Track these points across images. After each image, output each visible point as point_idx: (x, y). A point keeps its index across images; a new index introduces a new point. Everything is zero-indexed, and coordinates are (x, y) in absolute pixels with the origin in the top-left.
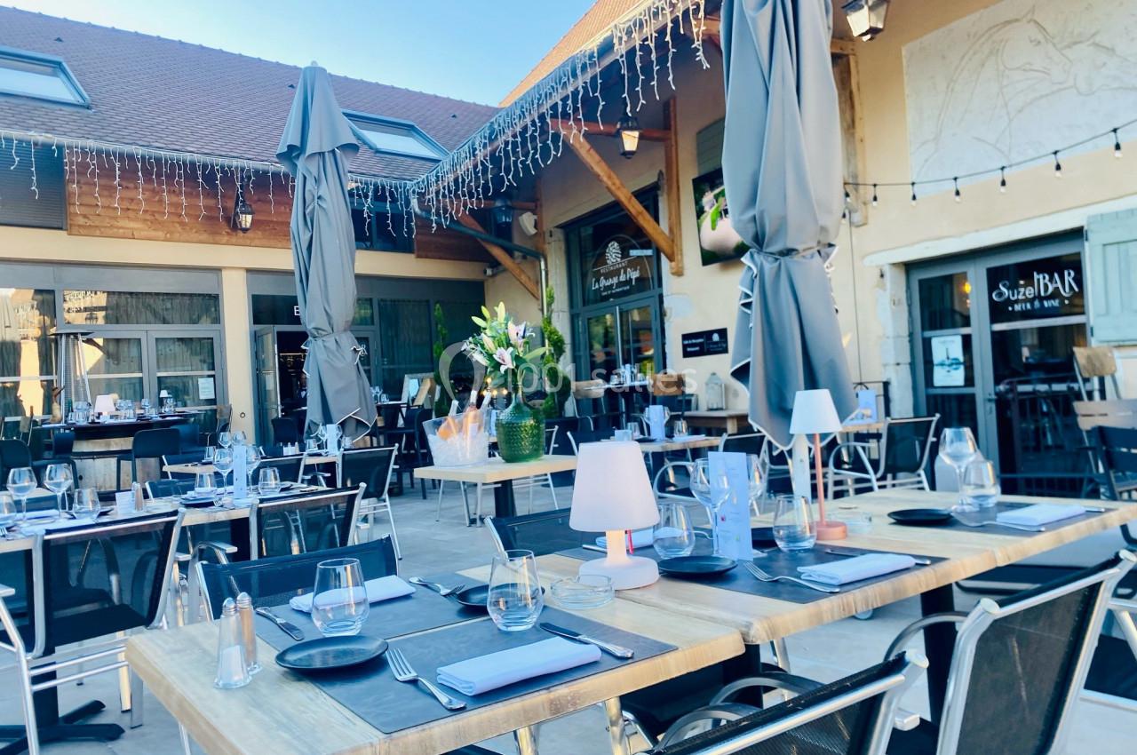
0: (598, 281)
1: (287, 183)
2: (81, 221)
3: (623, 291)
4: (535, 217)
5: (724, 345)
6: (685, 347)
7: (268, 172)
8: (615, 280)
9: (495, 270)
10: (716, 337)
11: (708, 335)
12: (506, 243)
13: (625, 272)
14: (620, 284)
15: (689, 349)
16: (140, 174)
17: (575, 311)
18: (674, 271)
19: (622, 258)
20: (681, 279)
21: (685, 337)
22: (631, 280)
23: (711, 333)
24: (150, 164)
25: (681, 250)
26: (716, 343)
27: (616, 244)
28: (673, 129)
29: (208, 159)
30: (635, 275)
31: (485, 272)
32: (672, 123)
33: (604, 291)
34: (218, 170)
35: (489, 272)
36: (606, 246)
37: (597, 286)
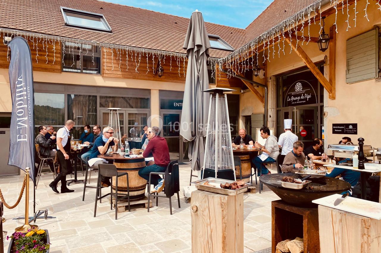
0: (290, 98)
1: (177, 59)
2: (107, 72)
3: (302, 103)
4: (264, 72)
5: (355, 131)
6: (334, 129)
7: (170, 56)
8: (299, 98)
9: (245, 91)
10: (351, 127)
11: (347, 125)
13: (304, 95)
14: (301, 100)
15: (336, 130)
16: (127, 56)
17: (279, 109)
18: (330, 97)
19: (302, 90)
20: (334, 101)
21: (334, 125)
22: (306, 98)
23: (348, 125)
24: (131, 52)
25: (335, 89)
26: (351, 129)
27: (300, 84)
28: (334, 38)
29: (150, 51)
30: (308, 97)
31: (241, 91)
32: (334, 36)
33: (293, 102)
34: (153, 55)
35: (242, 91)
36: (295, 84)
37: (290, 100)
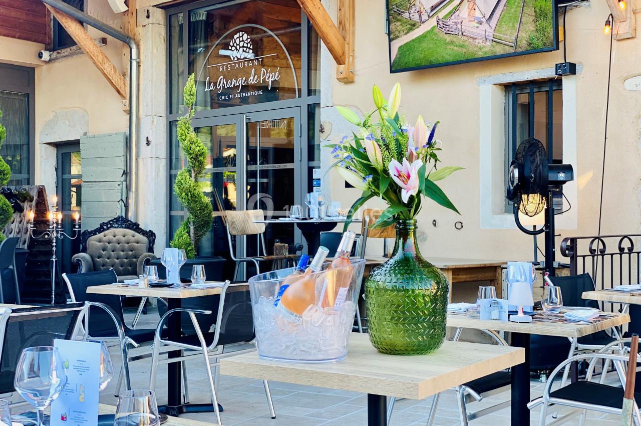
0: (214, 81)
8: (241, 82)
9: (55, 54)
12: (79, 14)
13: (257, 73)
14: (246, 87)
18: (341, 76)
19: (252, 55)
20: (351, 87)
22: (265, 82)
25: (354, 50)
27: (245, 36)
31: (39, 55)
35: (47, 55)
37: (211, 88)
